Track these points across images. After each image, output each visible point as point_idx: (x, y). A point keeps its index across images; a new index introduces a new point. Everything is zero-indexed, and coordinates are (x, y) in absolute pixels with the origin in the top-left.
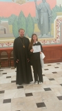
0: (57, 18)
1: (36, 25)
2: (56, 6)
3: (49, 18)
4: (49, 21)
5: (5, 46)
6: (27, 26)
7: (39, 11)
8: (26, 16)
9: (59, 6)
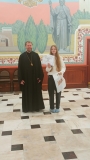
0: (79, 27)
1: (50, 36)
2: (78, 11)
3: (68, 27)
4: (68, 31)
5: (6, 63)
6: (37, 37)
7: (55, 17)
8: (37, 23)
9: (82, 10)
